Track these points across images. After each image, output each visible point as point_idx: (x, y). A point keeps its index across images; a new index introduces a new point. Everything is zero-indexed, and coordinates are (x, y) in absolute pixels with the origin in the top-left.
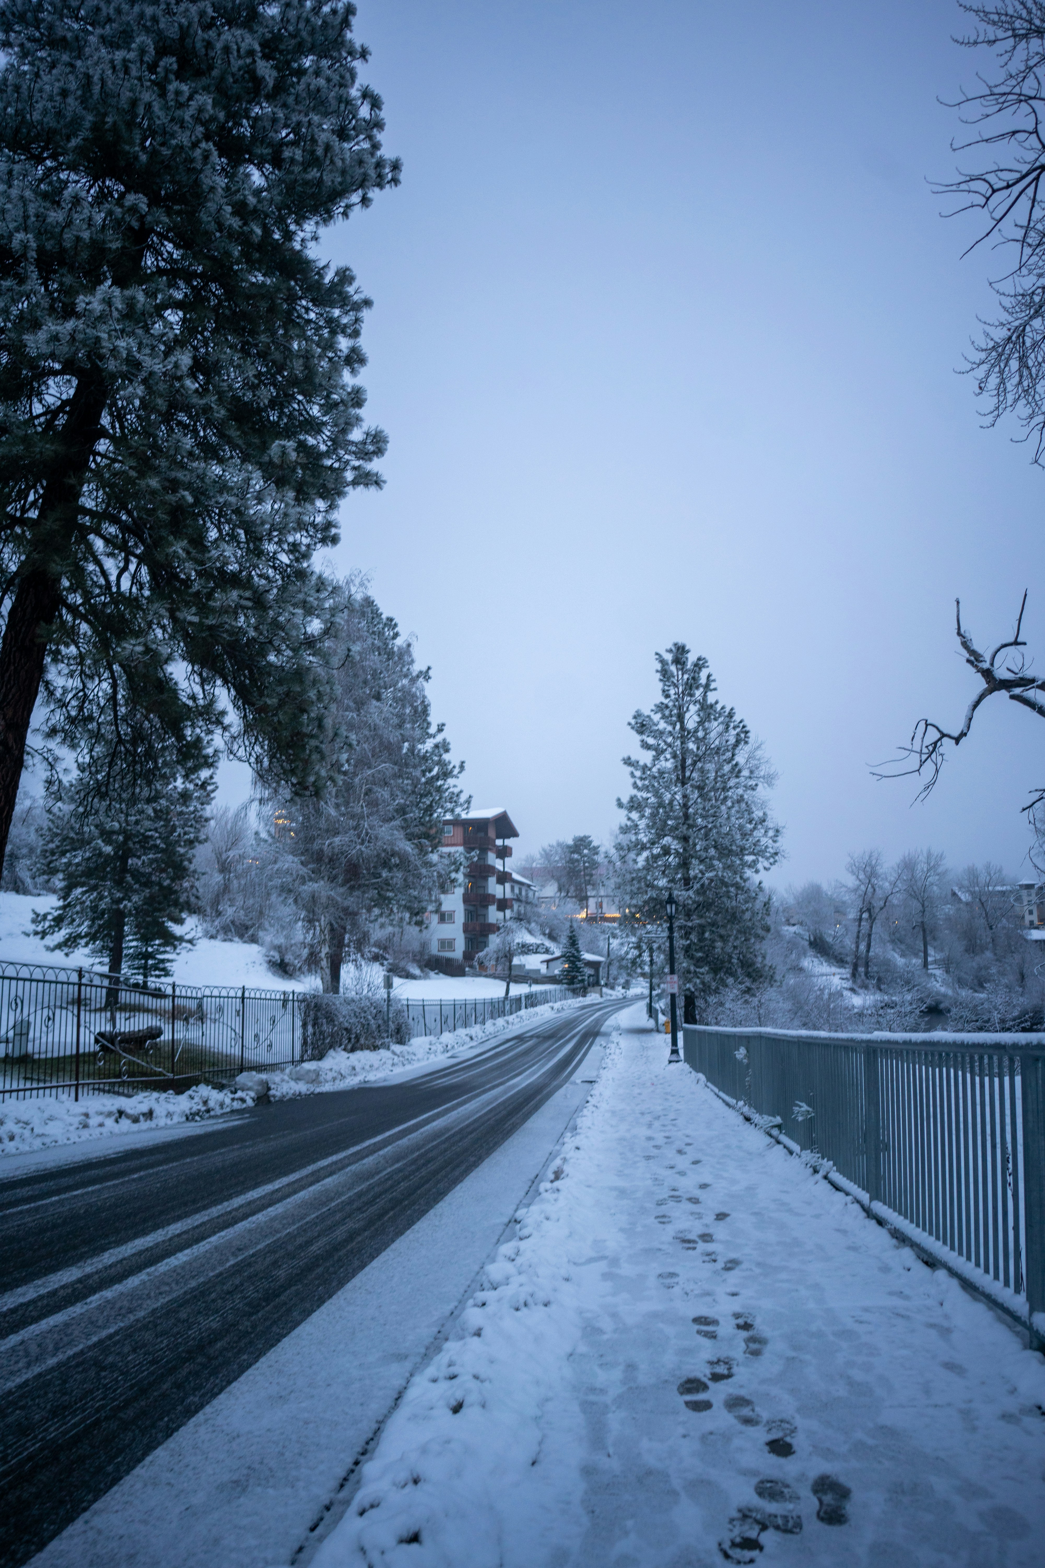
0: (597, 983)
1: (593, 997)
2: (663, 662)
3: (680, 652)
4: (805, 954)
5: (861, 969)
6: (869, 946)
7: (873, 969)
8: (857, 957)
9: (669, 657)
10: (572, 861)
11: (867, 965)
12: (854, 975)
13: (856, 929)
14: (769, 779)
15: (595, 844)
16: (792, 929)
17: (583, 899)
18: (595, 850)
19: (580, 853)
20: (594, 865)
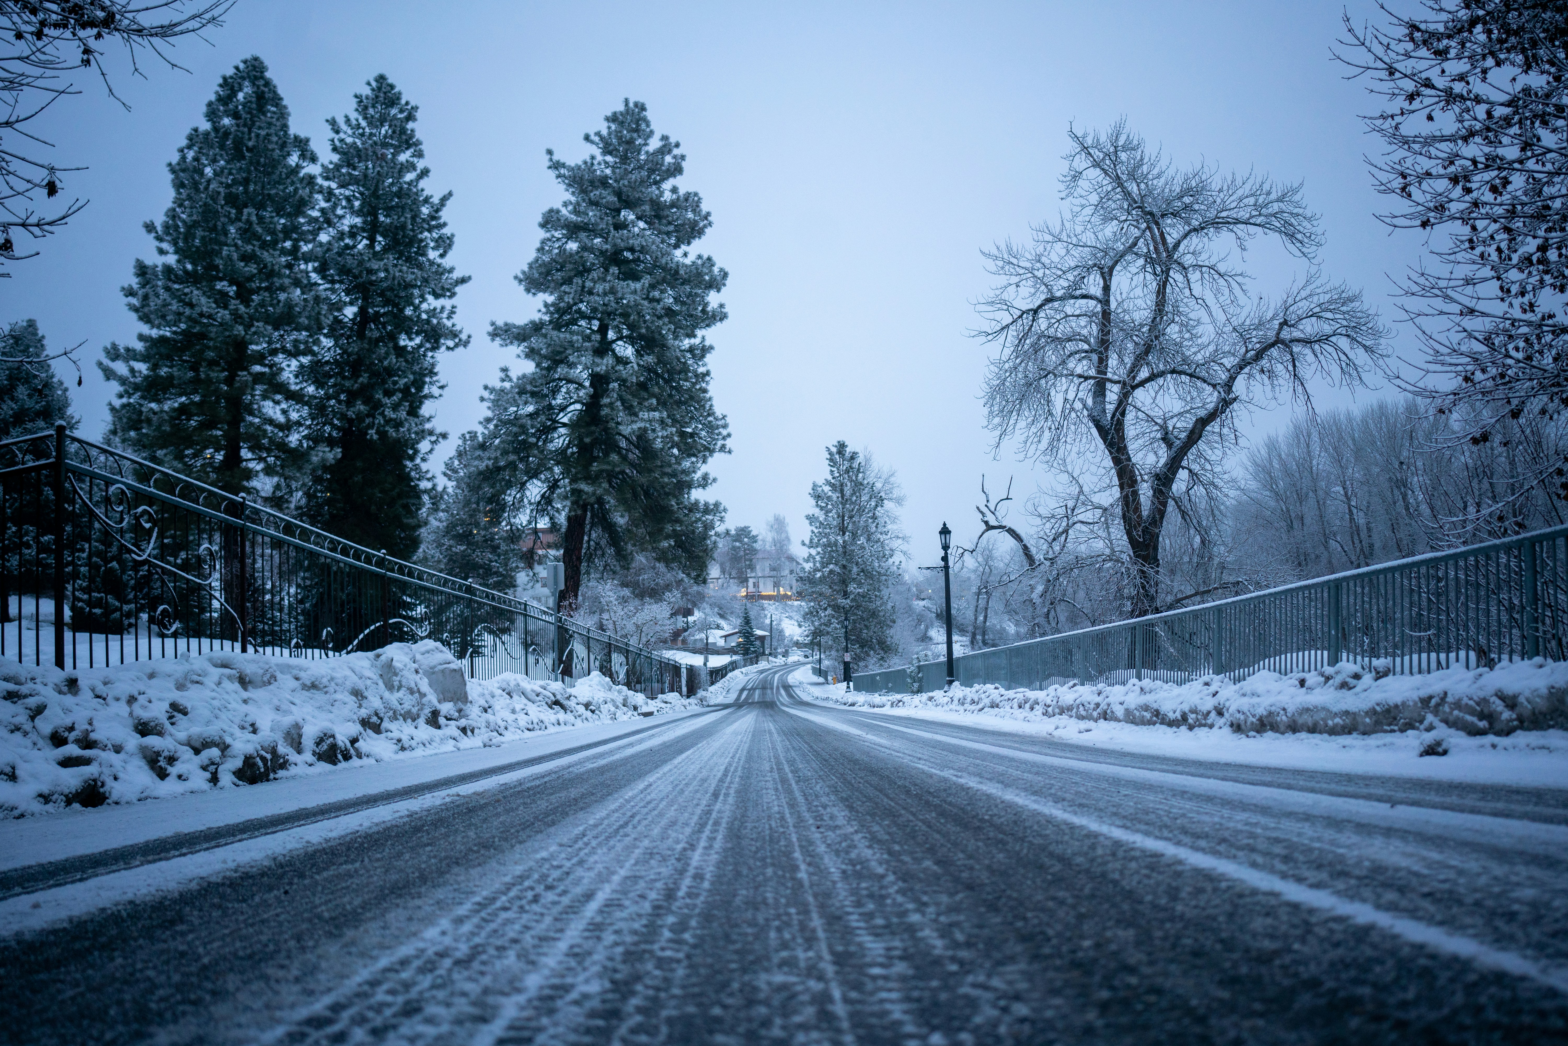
0: (763, 654)
1: (763, 665)
2: (831, 454)
3: (841, 447)
4: (932, 625)
5: (979, 637)
6: (986, 617)
7: (989, 637)
8: (975, 628)
9: (834, 450)
10: (734, 548)
11: (984, 634)
12: (972, 642)
13: (974, 603)
14: (899, 501)
15: (754, 533)
16: (922, 603)
17: (744, 581)
18: (754, 539)
19: (741, 541)
20: (754, 551)
